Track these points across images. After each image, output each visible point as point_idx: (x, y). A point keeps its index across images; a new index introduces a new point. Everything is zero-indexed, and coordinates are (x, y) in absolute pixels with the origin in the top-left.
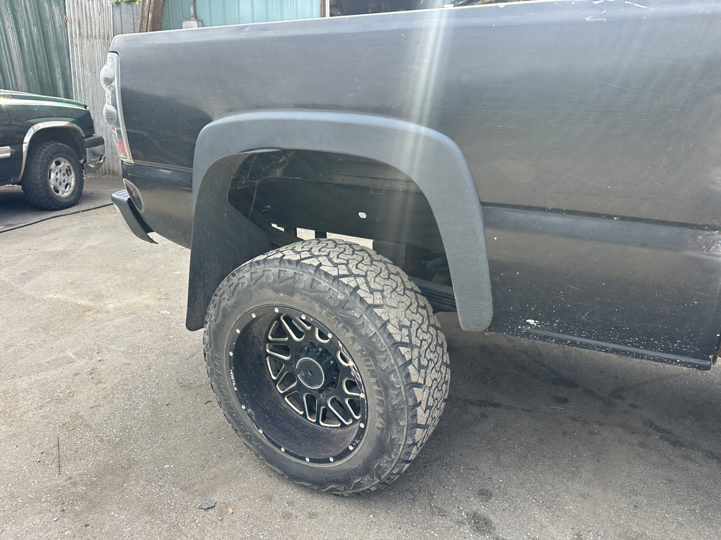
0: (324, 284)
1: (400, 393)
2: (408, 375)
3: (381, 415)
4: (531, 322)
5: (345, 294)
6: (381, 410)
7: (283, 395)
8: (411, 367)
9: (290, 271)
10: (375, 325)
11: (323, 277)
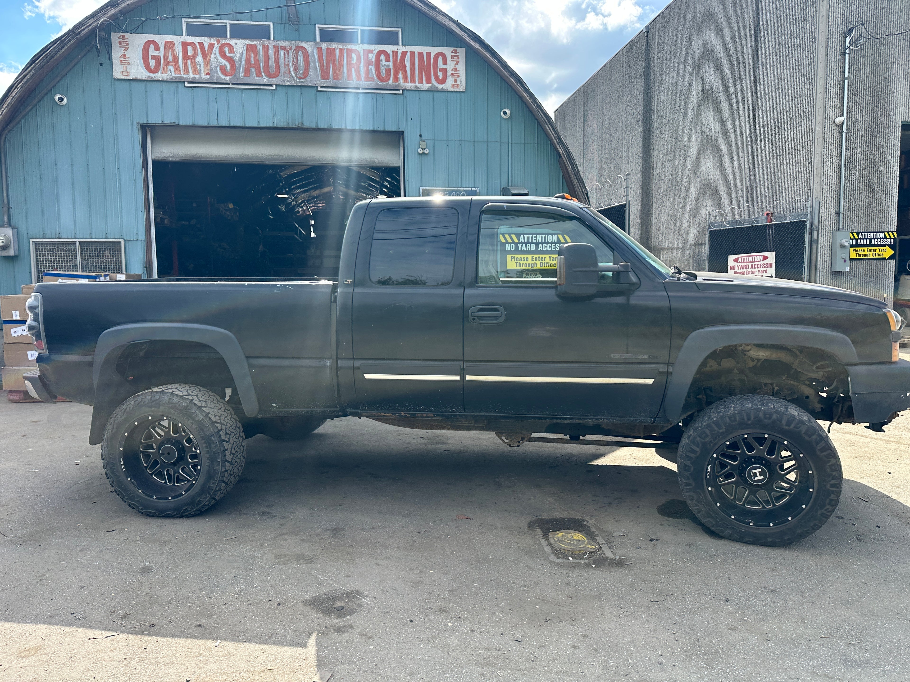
0: (176, 400)
1: (217, 445)
2: (220, 436)
3: (208, 458)
4: (274, 405)
5: (187, 403)
6: (207, 456)
7: (152, 474)
8: (221, 432)
9: (157, 397)
10: (203, 415)
11: (175, 397)
